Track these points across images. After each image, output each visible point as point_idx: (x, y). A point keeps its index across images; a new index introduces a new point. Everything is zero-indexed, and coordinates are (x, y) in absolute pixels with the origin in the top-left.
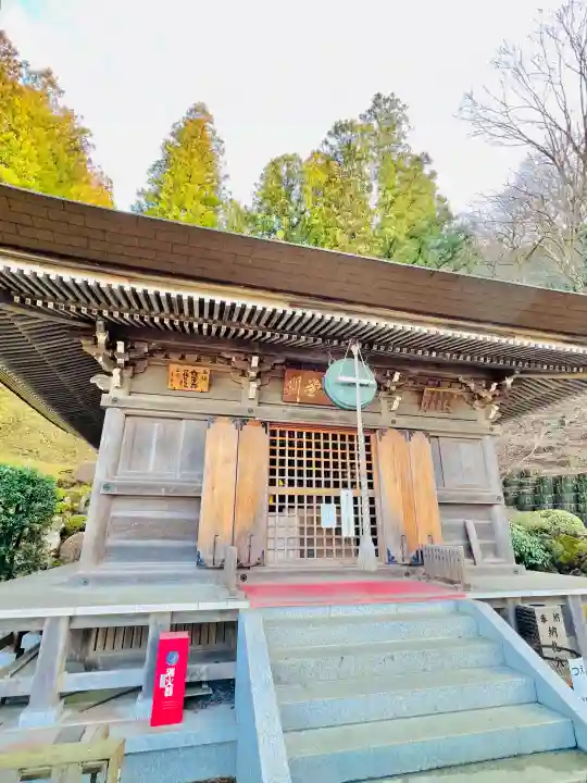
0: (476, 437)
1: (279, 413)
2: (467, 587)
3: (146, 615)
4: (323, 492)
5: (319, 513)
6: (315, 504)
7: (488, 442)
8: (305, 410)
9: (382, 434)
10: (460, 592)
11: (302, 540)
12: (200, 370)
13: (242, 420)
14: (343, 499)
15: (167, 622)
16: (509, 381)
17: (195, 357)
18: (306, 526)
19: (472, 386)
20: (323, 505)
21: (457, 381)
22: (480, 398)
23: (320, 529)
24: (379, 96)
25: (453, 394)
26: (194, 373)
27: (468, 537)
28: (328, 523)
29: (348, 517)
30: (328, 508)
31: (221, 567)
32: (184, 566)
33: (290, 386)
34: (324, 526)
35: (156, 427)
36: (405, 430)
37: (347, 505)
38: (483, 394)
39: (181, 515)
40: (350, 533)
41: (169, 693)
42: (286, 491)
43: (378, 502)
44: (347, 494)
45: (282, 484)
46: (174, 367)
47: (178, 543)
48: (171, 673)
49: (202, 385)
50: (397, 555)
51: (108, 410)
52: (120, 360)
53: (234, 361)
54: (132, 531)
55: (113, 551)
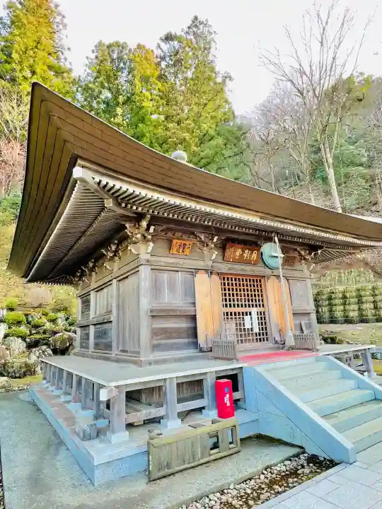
0: (304, 279)
1: (224, 268)
2: (318, 350)
3: (205, 373)
4: (244, 310)
5: (243, 320)
6: (241, 316)
7: (309, 282)
8: (236, 266)
9: (268, 278)
10: (315, 353)
11: (237, 335)
12: (187, 243)
13: (210, 272)
14: (253, 313)
15: (214, 376)
16: (319, 252)
17: (180, 234)
18: (239, 327)
19: (303, 253)
20: (245, 317)
21: (296, 250)
22: (305, 259)
23: (244, 329)
24: (196, 18)
25: (295, 257)
26: (185, 244)
27: (302, 330)
28: (248, 326)
29: (256, 322)
30: (247, 318)
31: (211, 351)
32: (191, 352)
33: (229, 252)
34: (246, 327)
35: (165, 276)
36: (278, 277)
37: (255, 316)
38: (307, 257)
39: (184, 324)
40: (256, 330)
41: (228, 404)
42: (229, 310)
43: (267, 314)
44: (254, 311)
45: (226, 306)
46: (175, 241)
47: (186, 340)
48: (228, 396)
49: (187, 251)
50: (278, 339)
51: (143, 266)
52: (149, 237)
53: (202, 237)
54: (163, 336)
55: (155, 347)
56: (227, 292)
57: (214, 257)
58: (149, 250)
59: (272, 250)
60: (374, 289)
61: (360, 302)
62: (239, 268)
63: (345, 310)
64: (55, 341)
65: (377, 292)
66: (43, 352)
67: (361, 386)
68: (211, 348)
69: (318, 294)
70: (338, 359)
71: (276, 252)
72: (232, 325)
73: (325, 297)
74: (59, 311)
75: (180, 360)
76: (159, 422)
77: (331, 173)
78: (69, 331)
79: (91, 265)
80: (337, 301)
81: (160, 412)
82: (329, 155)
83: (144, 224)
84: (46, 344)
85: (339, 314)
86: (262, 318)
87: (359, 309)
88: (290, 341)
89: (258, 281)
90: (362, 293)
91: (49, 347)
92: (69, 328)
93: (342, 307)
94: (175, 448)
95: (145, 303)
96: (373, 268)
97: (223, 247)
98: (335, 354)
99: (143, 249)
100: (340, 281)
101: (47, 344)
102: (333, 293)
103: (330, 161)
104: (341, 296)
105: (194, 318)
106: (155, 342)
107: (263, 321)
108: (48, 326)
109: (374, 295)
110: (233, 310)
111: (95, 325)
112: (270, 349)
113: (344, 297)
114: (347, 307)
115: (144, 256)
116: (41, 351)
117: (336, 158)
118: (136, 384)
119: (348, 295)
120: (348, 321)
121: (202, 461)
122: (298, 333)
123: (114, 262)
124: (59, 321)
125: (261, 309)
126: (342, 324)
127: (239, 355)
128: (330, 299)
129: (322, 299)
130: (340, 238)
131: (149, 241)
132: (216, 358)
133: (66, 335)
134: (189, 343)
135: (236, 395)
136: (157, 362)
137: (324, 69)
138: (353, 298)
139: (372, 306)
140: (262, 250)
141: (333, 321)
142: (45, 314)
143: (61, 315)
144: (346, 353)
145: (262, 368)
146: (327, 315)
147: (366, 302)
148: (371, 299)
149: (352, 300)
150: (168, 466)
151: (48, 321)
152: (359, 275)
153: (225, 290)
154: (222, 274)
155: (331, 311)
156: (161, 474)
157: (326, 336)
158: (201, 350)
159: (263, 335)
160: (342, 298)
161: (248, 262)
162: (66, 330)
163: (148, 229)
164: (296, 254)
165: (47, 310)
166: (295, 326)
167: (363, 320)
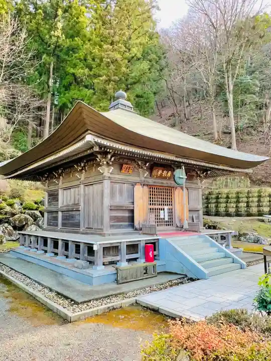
0: (197, 189)
1: (151, 181)
3: (140, 241)
4: (160, 207)
5: (160, 213)
6: (159, 211)
7: (200, 191)
8: (158, 180)
9: (176, 189)
11: (155, 222)
12: (131, 166)
13: (143, 184)
15: (144, 242)
16: (209, 172)
18: (157, 217)
19: (199, 172)
22: (200, 176)
23: (160, 219)
25: (194, 175)
26: (130, 168)
27: (193, 220)
28: (162, 217)
29: (166, 215)
30: (162, 212)
31: (141, 230)
32: (130, 230)
33: (154, 172)
34: (161, 217)
35: (117, 186)
36: (182, 188)
37: (166, 211)
38: (201, 175)
39: (127, 214)
40: (166, 219)
41: (151, 256)
42: (152, 207)
43: (173, 210)
44: (166, 208)
45: (151, 204)
46: (124, 166)
47: (127, 223)
48: (151, 252)
49: (131, 171)
50: (179, 225)
51: (106, 180)
52: (111, 163)
53: (140, 163)
54: (116, 220)
55: (112, 226)
56: (151, 196)
57: (146, 175)
58: (111, 171)
59: (180, 174)
60: (248, 193)
61: (238, 202)
62: (159, 182)
63: (226, 207)
64: (15, 221)
65: (250, 195)
66: (6, 228)
67: (220, 251)
68: (141, 228)
69: (210, 194)
70: (211, 237)
71: (182, 175)
72: (153, 216)
73: (213, 196)
74: (14, 197)
75: (124, 234)
76: (116, 264)
77: (230, 98)
78: (24, 213)
79: (60, 171)
80: (222, 200)
81: (118, 258)
82: (230, 83)
83: (109, 156)
84: (7, 222)
85: (222, 209)
86: (171, 212)
87: (237, 207)
88: (186, 226)
89: (169, 190)
90: (240, 195)
91: (10, 224)
92: (23, 211)
93: (225, 205)
94: (128, 272)
95: (107, 202)
96: (250, 178)
97: (151, 169)
98: (210, 234)
99: (107, 171)
100: (226, 186)
101: (9, 222)
102: (220, 194)
103: (231, 88)
104: (225, 196)
105: (132, 211)
106: (111, 224)
107: (171, 214)
108: (8, 209)
109: (248, 197)
110: (154, 207)
111: (62, 211)
112: (173, 230)
113: (228, 197)
114: (228, 205)
115: (106, 174)
116: (4, 227)
117: (235, 85)
118: (107, 244)
119: (230, 196)
120: (228, 215)
121: (140, 278)
122: (191, 221)
123: (82, 173)
124: (16, 206)
125: (170, 207)
126: (223, 216)
127: (157, 233)
128: (217, 198)
129: (212, 198)
130: (221, 167)
131: (110, 165)
132: (144, 234)
133: (23, 216)
134: (129, 225)
135: (155, 253)
136: (113, 234)
137: (235, 8)
138: (233, 198)
139: (246, 204)
140: (175, 173)
141: (217, 214)
142: (5, 200)
143: (17, 201)
144: (217, 234)
145: (170, 240)
146: (214, 210)
147: (242, 202)
148: (245, 199)
149: (232, 200)
150: (126, 278)
151: (7, 205)
152: (240, 182)
153: (150, 195)
154: (149, 185)
155: (217, 207)
156: (123, 281)
157: (210, 224)
158: (136, 229)
159: (170, 223)
160: (226, 198)
161: (165, 178)
162: (21, 213)
163: (111, 159)
164: (194, 174)
165: (6, 197)
166: (189, 217)
167: (238, 214)
